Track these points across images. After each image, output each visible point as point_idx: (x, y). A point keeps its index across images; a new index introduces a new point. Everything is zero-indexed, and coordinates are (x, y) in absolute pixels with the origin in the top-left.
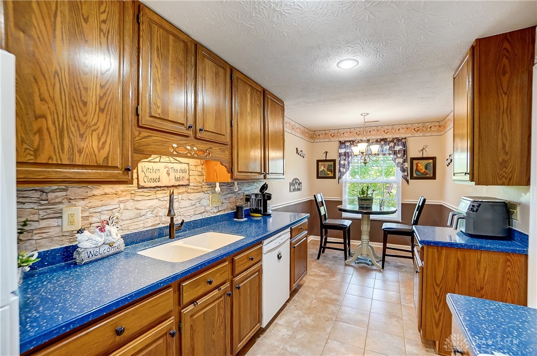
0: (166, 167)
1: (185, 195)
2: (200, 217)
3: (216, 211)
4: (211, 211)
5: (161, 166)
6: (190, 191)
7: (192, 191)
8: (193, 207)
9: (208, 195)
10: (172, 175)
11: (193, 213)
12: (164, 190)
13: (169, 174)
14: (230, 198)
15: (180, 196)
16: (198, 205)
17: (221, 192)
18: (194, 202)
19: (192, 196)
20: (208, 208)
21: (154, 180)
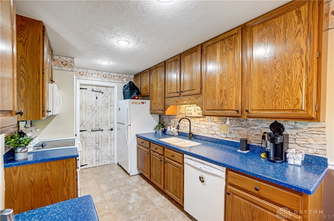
0: (194, 108)
1: (203, 122)
2: (211, 136)
3: (224, 136)
4: (220, 135)
5: (192, 108)
6: (206, 120)
7: (207, 120)
8: (207, 129)
9: (218, 124)
10: (197, 112)
11: (207, 132)
12: (194, 118)
13: (195, 111)
14: (239, 130)
15: (200, 122)
16: (210, 129)
17: (230, 124)
18: (208, 127)
19: (206, 123)
20: (217, 133)
21: (190, 114)
